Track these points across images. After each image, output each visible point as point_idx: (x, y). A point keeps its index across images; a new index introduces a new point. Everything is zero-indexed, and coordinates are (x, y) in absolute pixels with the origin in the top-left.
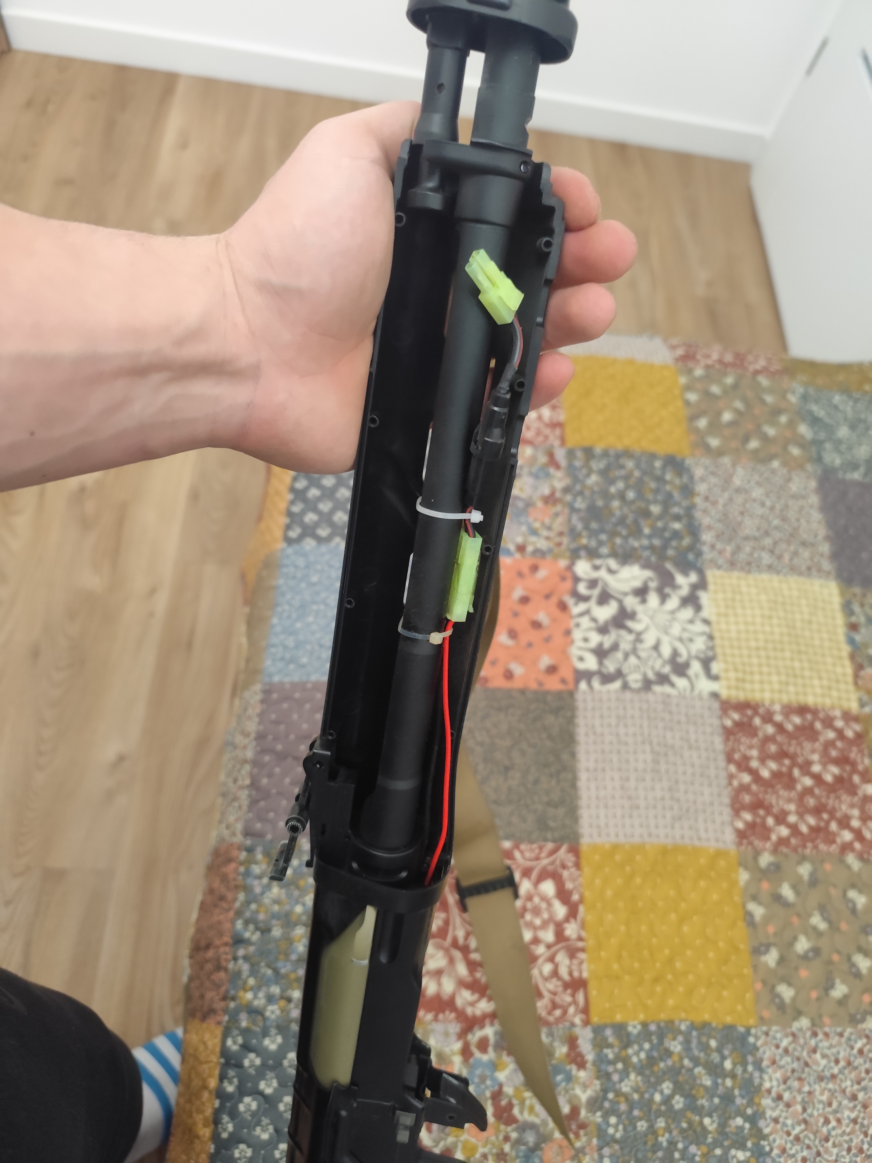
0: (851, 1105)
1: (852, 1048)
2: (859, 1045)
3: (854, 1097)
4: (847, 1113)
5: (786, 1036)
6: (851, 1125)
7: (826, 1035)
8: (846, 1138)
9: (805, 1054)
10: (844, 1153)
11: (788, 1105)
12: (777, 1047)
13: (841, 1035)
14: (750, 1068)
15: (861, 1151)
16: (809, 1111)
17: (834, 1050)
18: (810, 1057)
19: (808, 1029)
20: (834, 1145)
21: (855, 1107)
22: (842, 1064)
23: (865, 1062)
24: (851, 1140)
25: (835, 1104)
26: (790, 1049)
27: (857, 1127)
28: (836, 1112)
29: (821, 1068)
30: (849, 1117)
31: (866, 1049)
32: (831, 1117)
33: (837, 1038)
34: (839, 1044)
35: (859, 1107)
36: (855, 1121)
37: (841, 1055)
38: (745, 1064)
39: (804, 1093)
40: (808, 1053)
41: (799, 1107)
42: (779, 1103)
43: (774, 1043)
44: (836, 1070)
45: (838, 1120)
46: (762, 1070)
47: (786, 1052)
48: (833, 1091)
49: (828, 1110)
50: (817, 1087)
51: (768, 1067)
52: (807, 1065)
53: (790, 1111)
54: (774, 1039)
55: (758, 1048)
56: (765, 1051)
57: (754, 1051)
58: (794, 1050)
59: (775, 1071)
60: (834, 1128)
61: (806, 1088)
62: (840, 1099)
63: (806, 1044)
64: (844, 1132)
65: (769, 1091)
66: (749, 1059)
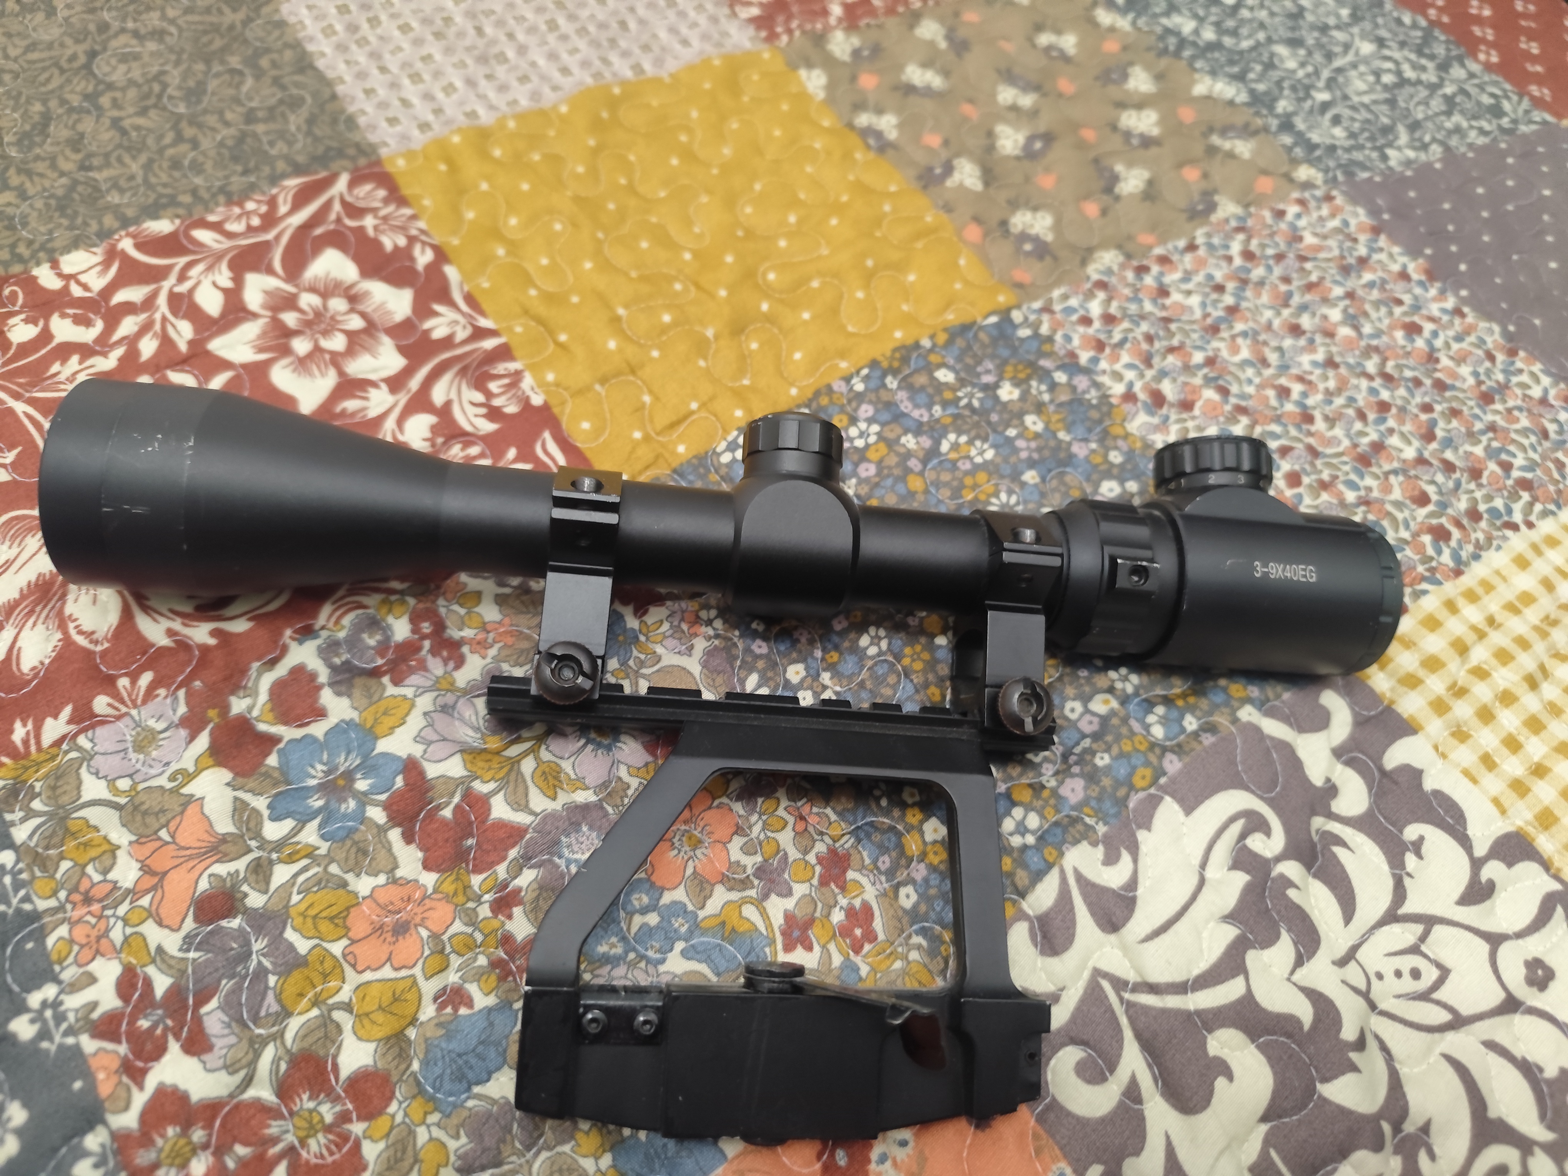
0: (1302, 342)
1: (1229, 259)
2: (1236, 248)
3: (1296, 330)
4: (1305, 360)
5: (1089, 295)
6: (1331, 373)
7: (1164, 260)
8: (1339, 401)
9: (1148, 307)
11: (1186, 406)
12: (1086, 321)
13: (1192, 247)
14: (1061, 377)
15: (1384, 407)
16: (1234, 389)
17: (1199, 278)
18: (1164, 307)
19: (1123, 266)
20: (1330, 423)
21: (1312, 341)
22: (1231, 286)
23: (1269, 269)
24: (1351, 400)
25: (1273, 358)
26: (1113, 309)
27: (1343, 370)
28: (1284, 368)
29: (1198, 314)
30: (1315, 364)
31: (1254, 245)
32: (1283, 381)
33: (1188, 258)
34: (1201, 263)
35: (1319, 339)
36: (1330, 363)
37: (1219, 276)
38: (1045, 375)
39: (1199, 367)
40: (1154, 301)
41: (1210, 394)
42: (1164, 410)
43: (1074, 318)
44: (1229, 300)
45: (1301, 379)
46: (1087, 371)
47: (1109, 319)
48: (1252, 335)
49: (1268, 372)
50: (1215, 344)
51: (1095, 360)
52: (1167, 320)
53: (1197, 412)
54: (1069, 311)
55: (1050, 339)
56: (1068, 338)
57: (1047, 347)
58: (1124, 309)
59: (1115, 358)
60: (1305, 395)
61: (1198, 357)
62: (1274, 343)
63: (1137, 291)
64: (1327, 392)
65: (1129, 397)
66: (1045, 363)
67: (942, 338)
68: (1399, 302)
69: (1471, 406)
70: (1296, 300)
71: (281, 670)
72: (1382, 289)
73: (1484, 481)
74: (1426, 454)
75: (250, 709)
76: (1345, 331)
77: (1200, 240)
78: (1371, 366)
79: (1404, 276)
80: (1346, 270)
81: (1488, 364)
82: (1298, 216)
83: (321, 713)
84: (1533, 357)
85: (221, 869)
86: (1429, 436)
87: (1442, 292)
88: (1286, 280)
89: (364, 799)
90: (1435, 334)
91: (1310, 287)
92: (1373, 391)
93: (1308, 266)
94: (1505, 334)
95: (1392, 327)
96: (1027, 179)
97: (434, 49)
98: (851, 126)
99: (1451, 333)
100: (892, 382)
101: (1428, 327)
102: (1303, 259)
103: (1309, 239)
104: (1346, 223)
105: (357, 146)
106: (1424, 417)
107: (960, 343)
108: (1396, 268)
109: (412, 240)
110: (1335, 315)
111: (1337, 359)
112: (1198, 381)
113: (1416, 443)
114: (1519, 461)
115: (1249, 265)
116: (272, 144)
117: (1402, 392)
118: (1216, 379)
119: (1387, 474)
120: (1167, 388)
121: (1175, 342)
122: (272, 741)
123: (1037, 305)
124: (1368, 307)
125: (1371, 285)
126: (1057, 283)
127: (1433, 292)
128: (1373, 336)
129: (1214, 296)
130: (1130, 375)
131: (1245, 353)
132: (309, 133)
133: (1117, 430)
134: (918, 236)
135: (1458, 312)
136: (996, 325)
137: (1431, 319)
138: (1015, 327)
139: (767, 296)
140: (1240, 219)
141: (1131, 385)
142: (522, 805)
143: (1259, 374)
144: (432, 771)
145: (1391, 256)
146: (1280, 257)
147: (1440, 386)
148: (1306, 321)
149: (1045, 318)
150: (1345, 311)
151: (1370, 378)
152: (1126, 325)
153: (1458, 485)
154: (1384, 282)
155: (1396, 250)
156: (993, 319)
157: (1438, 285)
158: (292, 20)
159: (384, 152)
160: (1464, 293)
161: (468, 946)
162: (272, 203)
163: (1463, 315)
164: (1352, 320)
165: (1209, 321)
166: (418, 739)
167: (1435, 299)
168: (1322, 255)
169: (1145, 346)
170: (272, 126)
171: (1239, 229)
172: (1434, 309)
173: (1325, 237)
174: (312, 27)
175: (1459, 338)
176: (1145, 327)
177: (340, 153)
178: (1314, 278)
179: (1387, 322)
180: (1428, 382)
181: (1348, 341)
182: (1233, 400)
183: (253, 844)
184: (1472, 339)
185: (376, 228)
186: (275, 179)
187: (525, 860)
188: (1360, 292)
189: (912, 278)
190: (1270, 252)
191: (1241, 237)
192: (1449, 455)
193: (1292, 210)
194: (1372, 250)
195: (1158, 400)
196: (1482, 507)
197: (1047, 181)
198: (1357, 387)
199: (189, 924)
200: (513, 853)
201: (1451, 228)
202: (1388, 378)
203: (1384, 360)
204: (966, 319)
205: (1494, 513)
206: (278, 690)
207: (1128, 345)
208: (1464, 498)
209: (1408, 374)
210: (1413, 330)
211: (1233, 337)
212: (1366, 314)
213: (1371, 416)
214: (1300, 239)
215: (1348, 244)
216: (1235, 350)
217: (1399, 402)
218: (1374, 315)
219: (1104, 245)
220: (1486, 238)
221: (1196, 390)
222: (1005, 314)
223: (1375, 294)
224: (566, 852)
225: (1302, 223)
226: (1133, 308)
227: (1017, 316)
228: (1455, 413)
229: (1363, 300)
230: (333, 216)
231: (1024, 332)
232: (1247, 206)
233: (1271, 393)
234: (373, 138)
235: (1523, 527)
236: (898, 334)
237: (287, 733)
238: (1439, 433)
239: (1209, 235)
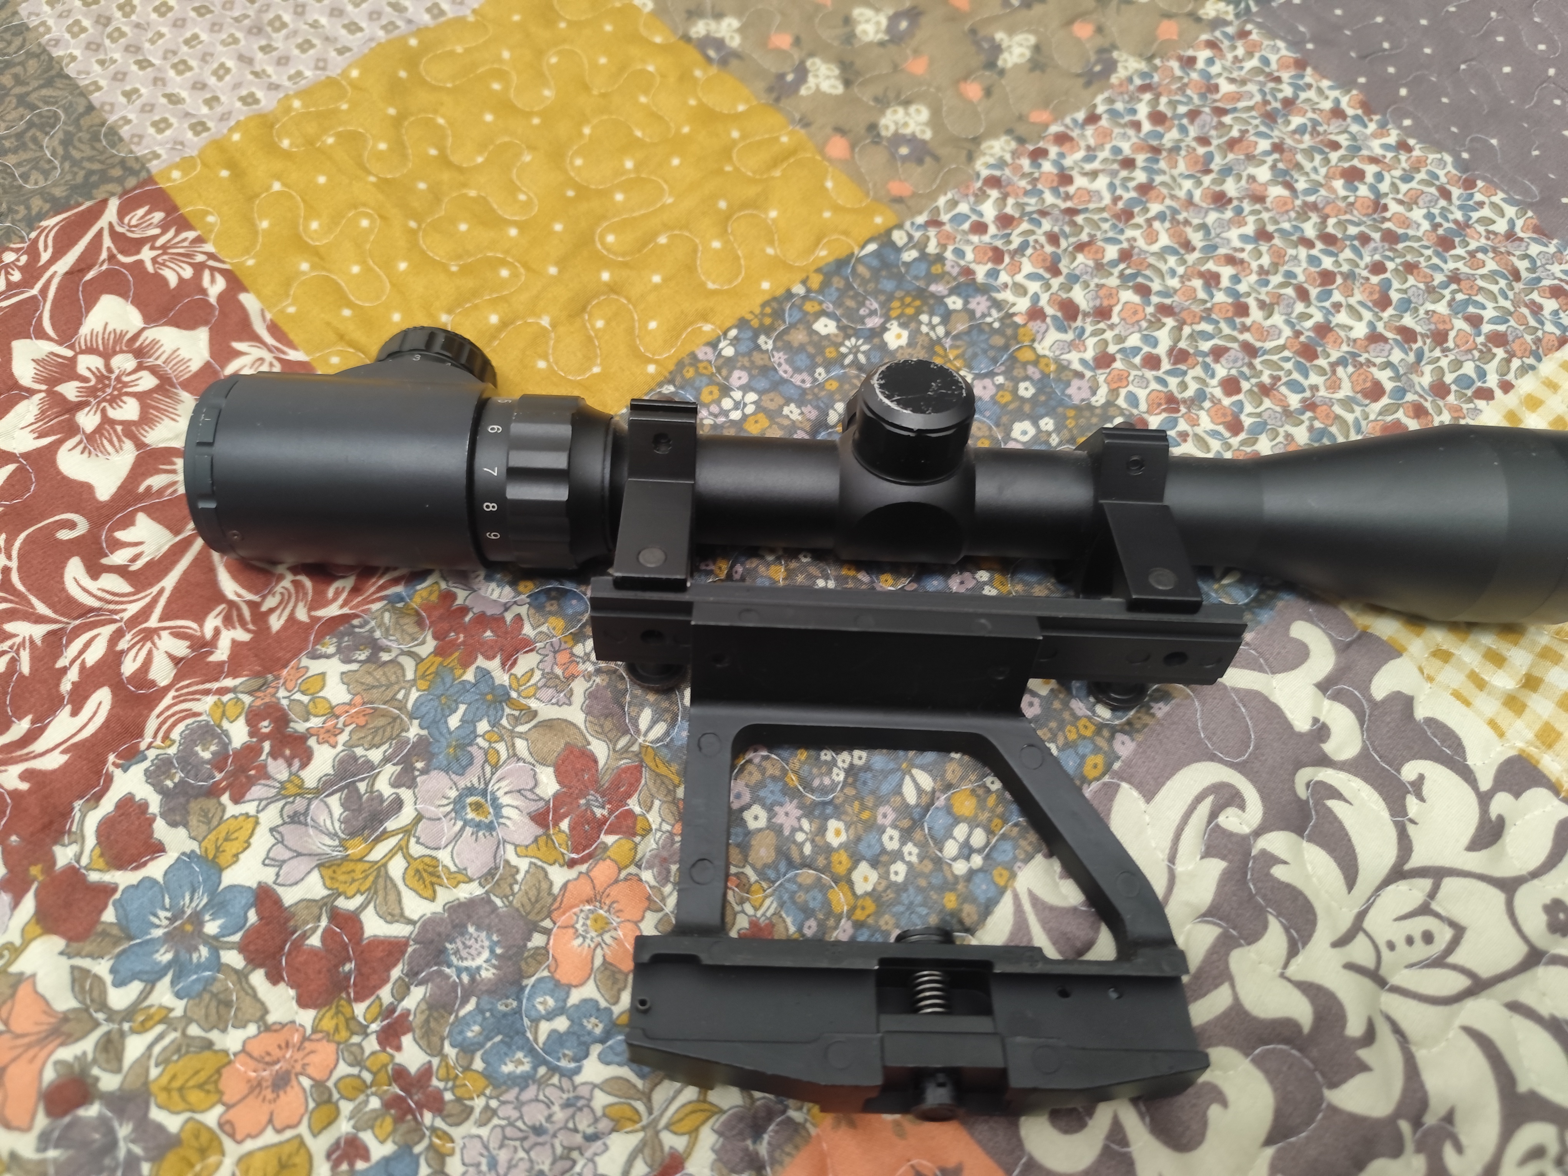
0: (1229, 214)
1: (1137, 125)
2: (1143, 110)
3: (1220, 200)
4: (1233, 234)
5: (981, 196)
6: (1264, 247)
7: (1062, 139)
8: (1276, 279)
9: (1049, 198)
10: (1300, 307)
11: (1103, 313)
12: (980, 228)
13: (1092, 119)
14: (955, 303)
15: (1327, 277)
16: (1156, 286)
17: (1105, 153)
18: (1067, 197)
19: (1016, 154)
20: (1267, 308)
21: (1239, 211)
22: (1141, 159)
23: (1183, 130)
24: (1290, 275)
25: (1197, 239)
26: (1009, 208)
27: (1277, 241)
28: (1210, 249)
29: (1107, 199)
30: (1244, 238)
31: (1163, 107)
32: (1211, 266)
33: (1090, 132)
34: (1105, 135)
35: (1247, 207)
36: (1263, 235)
37: (1127, 147)
38: (936, 304)
39: (1114, 264)
40: (1055, 191)
41: (1128, 296)
42: (1079, 323)
43: (966, 226)
44: (1140, 177)
45: (1231, 260)
46: (985, 290)
47: (1005, 221)
48: (1170, 217)
49: (1191, 258)
50: (1130, 233)
51: (993, 274)
52: (1072, 212)
53: (1115, 319)
54: (959, 219)
55: (940, 258)
56: (960, 253)
57: (936, 269)
58: (1020, 206)
59: (1016, 269)
60: (1236, 279)
61: (1111, 252)
62: (1196, 221)
63: (1034, 181)
64: (1262, 271)
65: (1036, 313)
66: (937, 288)
67: (816, 281)
68: (1335, 146)
69: (1428, 257)
70: (1217, 163)
71: (108, 805)
72: (1314, 132)
73: (1450, 344)
74: (1380, 327)
75: (78, 858)
76: (1277, 191)
77: (1101, 109)
78: (1310, 230)
79: (1337, 113)
80: (1270, 118)
81: (1443, 203)
82: (1210, 62)
83: (159, 849)
84: (1492, 186)
85: (67, 1053)
86: (1384, 302)
87: (1383, 125)
88: (1204, 141)
89: (215, 944)
90: (1379, 177)
91: (1232, 144)
92: (1313, 260)
93: (1227, 119)
94: (1460, 164)
95: (1328, 177)
96: (896, 68)
97: (198, 27)
98: (687, 38)
99: (1397, 173)
100: (766, 343)
101: (1371, 170)
102: (1220, 112)
103: (1226, 87)
104: (1265, 61)
105: (123, 162)
106: (1375, 279)
107: (837, 282)
108: (1327, 105)
109: (199, 268)
110: (1263, 174)
111: (1270, 228)
112: (1113, 281)
113: (1367, 315)
114: (1489, 313)
115: (1159, 129)
116: (25, 177)
117: (1348, 254)
118: (1135, 276)
119: (1333, 365)
120: (1079, 296)
121: (1084, 237)
122: (108, 890)
123: (921, 219)
124: (1299, 157)
125: (1301, 130)
126: (942, 189)
127: (1372, 127)
128: (1307, 192)
129: (1124, 173)
130: (1034, 287)
131: (1164, 240)
132: (66, 157)
133: (1026, 355)
134: (775, 163)
135: (1403, 146)
136: (876, 254)
137: (1374, 160)
138: (898, 250)
139: (607, 264)
140: (1143, 75)
141: (1036, 298)
142: (396, 916)
143: (1183, 261)
144: (289, 897)
145: (1320, 91)
146: (1193, 115)
147: (1391, 238)
148: (1231, 187)
149: (932, 232)
150: (1273, 167)
151: (1309, 244)
152: (1025, 226)
153: (1420, 356)
154: (1315, 123)
155: (1325, 83)
156: (872, 247)
157: (1376, 118)
158: (33, 22)
159: (154, 166)
160: (1407, 122)
161: (358, 1088)
162: (33, 251)
163: (1409, 149)
164: (1283, 178)
165: (1120, 205)
166: (268, 861)
167: (1374, 135)
168: (1241, 105)
169: (1049, 249)
170: (24, 156)
171: (1144, 88)
172: (1376, 147)
173: (1243, 82)
174: (57, 29)
175: (1407, 178)
176: (1047, 225)
177: (105, 178)
178: (1235, 133)
179: (1323, 171)
180: (1377, 236)
181: (1281, 202)
182: (1155, 299)
183: (100, 1016)
184: (1422, 175)
185: (154, 260)
186: (31, 222)
187: (412, 976)
188: (1289, 142)
189: (773, 214)
190: (1182, 109)
191: (1147, 96)
192: (1408, 321)
193: (1203, 55)
194: (1297, 88)
195: (1070, 310)
196: (1449, 378)
197: (918, 67)
198: (1295, 258)
199: (41, 1121)
200: (396, 973)
201: (1386, 45)
202: (1329, 239)
203: (1325, 218)
204: (842, 253)
205: (1464, 381)
206: (106, 828)
207: (1029, 251)
208: (1428, 369)
209: (1353, 230)
210: (1353, 176)
211: (1149, 222)
212: (1299, 167)
213: (1314, 292)
214: (1216, 88)
215: (1271, 85)
216: (1152, 238)
217: (1345, 268)
218: (1308, 166)
219: (991, 133)
220: (1428, 51)
221: (1112, 294)
222: (885, 239)
223: (1307, 141)
224: (454, 960)
225: (1215, 69)
226: (1032, 203)
227: (899, 237)
228: (1411, 268)
229: (1294, 151)
230: (104, 255)
231: (910, 255)
232: (1150, 59)
233: (1197, 283)
234: (140, 151)
235: (1498, 393)
236: (766, 285)
237: (123, 879)
238: (1395, 296)
239: (1110, 101)
